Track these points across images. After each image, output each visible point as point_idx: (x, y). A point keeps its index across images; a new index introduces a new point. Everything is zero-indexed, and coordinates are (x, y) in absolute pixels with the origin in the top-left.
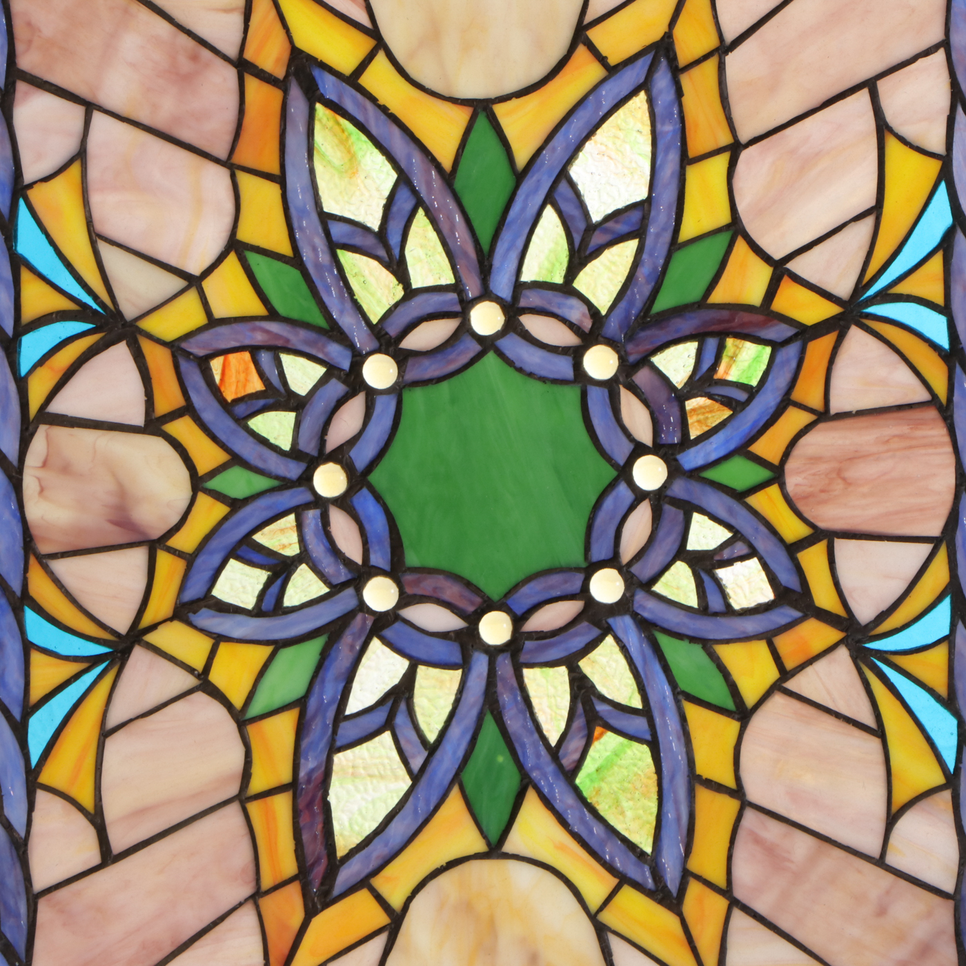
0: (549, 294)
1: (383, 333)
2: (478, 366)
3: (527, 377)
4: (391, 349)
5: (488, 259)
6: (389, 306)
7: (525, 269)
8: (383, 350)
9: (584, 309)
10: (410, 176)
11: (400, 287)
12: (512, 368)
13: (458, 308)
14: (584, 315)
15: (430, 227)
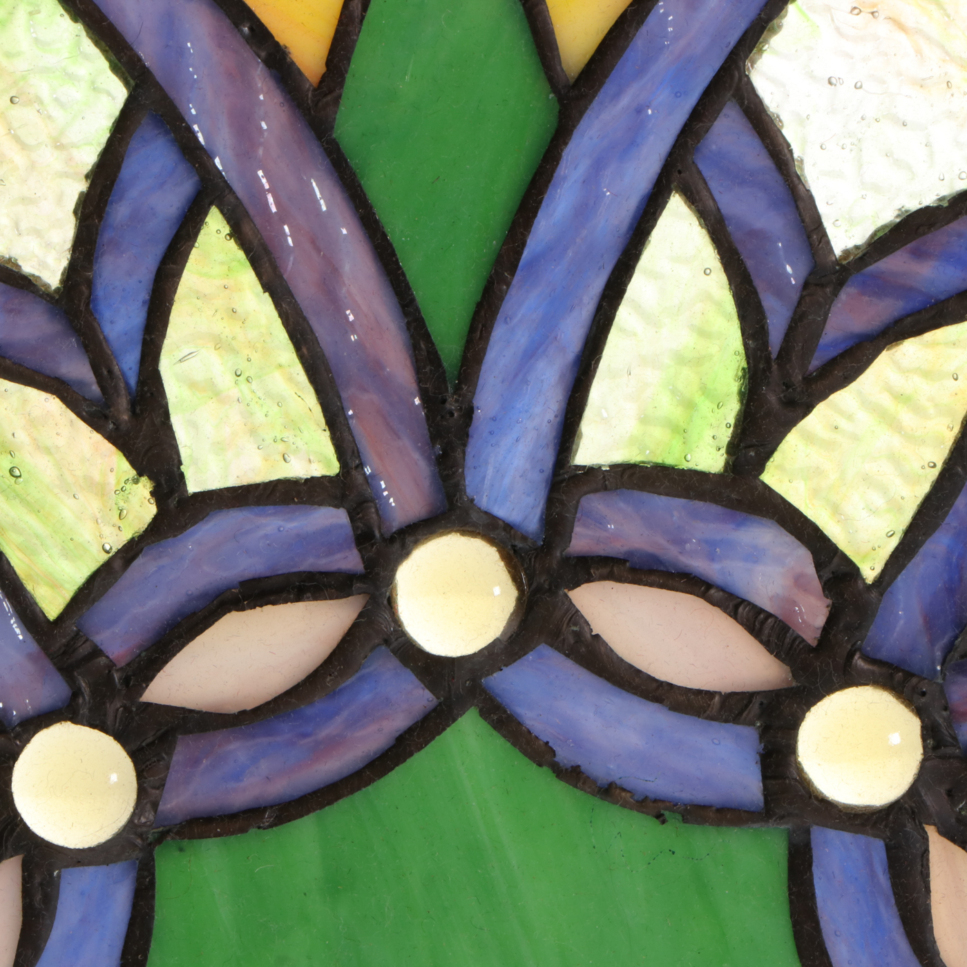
0: (672, 509)
1: (83, 650)
2: (421, 762)
3: (596, 801)
4: (114, 707)
5: (457, 389)
6: (104, 557)
7: (589, 426)
8: (84, 711)
9: (801, 559)
10: (172, 94)
11: (144, 488)
12: (545, 770)
13: (350, 561)
14: (799, 581)
15: (248, 277)
